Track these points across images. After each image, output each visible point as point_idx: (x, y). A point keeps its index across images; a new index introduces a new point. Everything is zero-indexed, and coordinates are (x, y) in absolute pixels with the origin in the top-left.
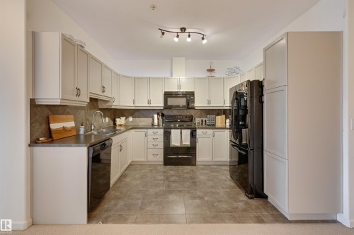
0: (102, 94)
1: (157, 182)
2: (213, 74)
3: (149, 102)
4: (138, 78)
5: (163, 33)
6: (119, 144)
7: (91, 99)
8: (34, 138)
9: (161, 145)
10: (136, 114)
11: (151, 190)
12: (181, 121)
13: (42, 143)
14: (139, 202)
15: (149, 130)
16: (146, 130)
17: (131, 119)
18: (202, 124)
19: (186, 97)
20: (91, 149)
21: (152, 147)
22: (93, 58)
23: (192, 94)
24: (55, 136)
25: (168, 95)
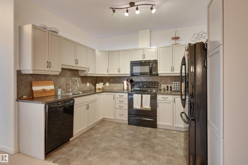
0: (75, 65)
1: (112, 138)
2: (178, 41)
3: (119, 71)
4: (111, 52)
5: (114, 11)
6: (86, 103)
7: (62, 69)
8: (20, 96)
9: (126, 107)
10: (111, 80)
11: (103, 144)
12: (146, 87)
13: (24, 99)
14: (88, 152)
15: (116, 94)
16: (114, 94)
17: (107, 84)
18: (168, 90)
19: (149, 65)
20: (47, 106)
21: (119, 108)
22: (65, 39)
23: (156, 62)
24: (35, 96)
25: (133, 64)
